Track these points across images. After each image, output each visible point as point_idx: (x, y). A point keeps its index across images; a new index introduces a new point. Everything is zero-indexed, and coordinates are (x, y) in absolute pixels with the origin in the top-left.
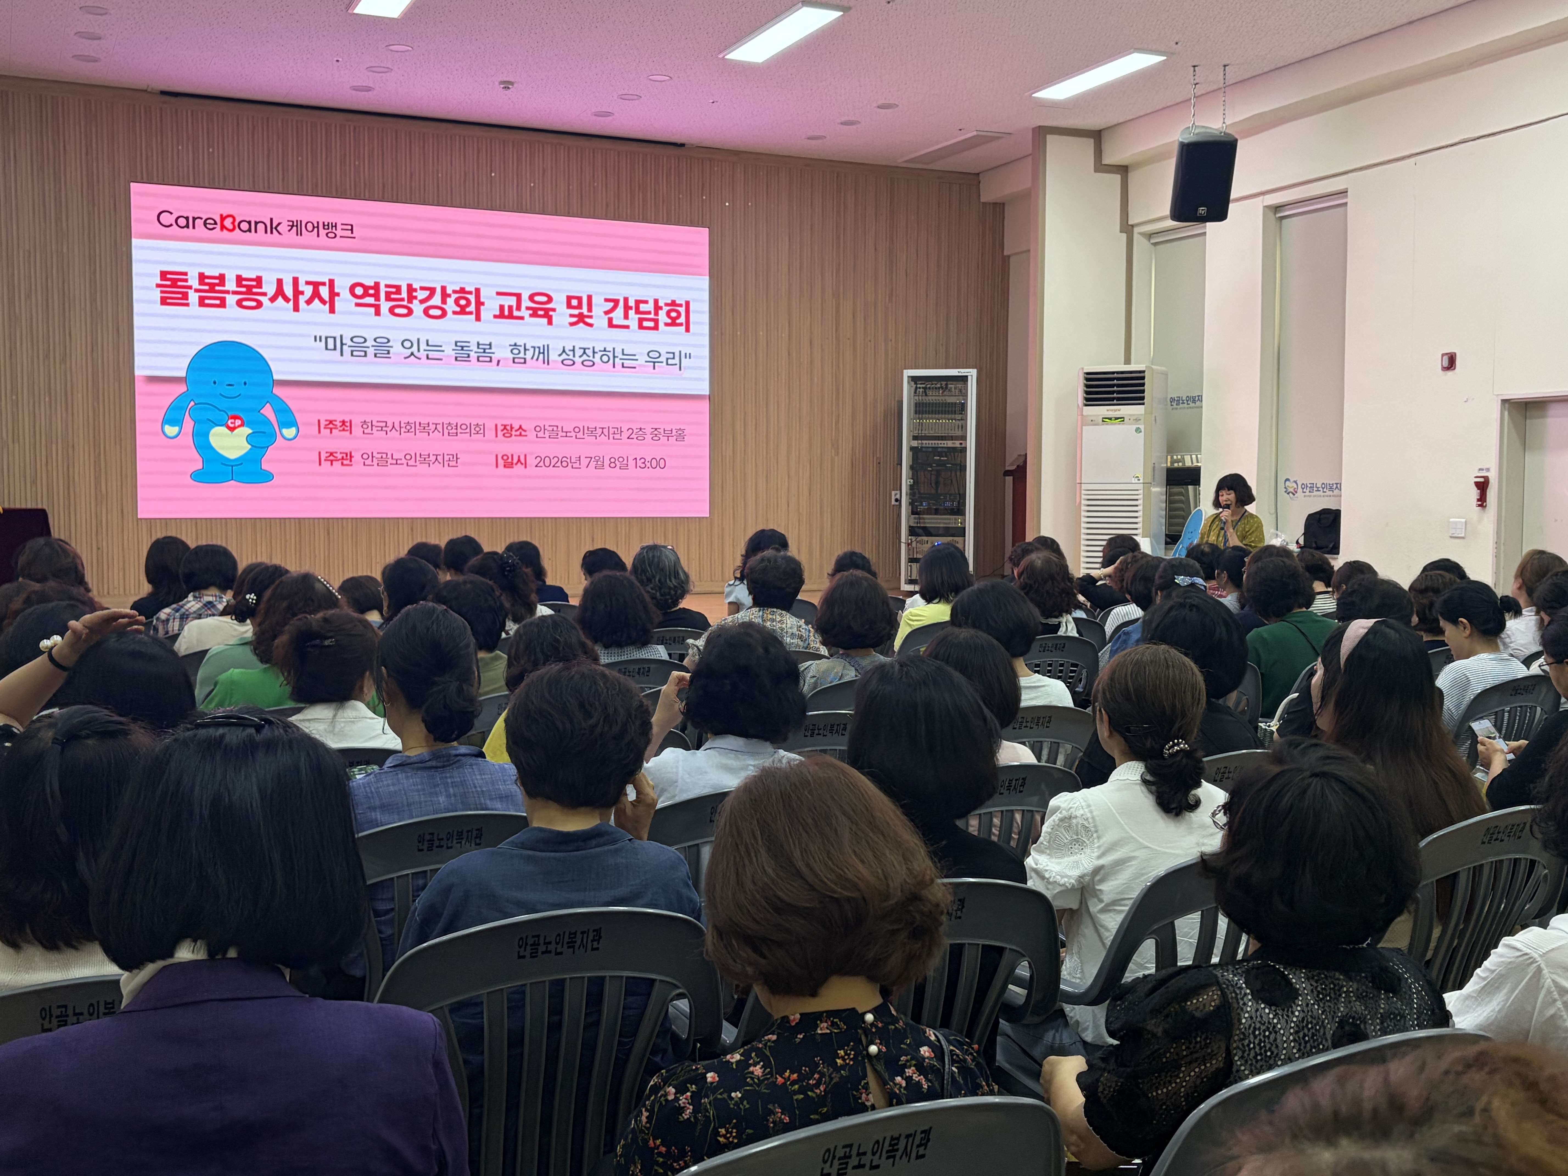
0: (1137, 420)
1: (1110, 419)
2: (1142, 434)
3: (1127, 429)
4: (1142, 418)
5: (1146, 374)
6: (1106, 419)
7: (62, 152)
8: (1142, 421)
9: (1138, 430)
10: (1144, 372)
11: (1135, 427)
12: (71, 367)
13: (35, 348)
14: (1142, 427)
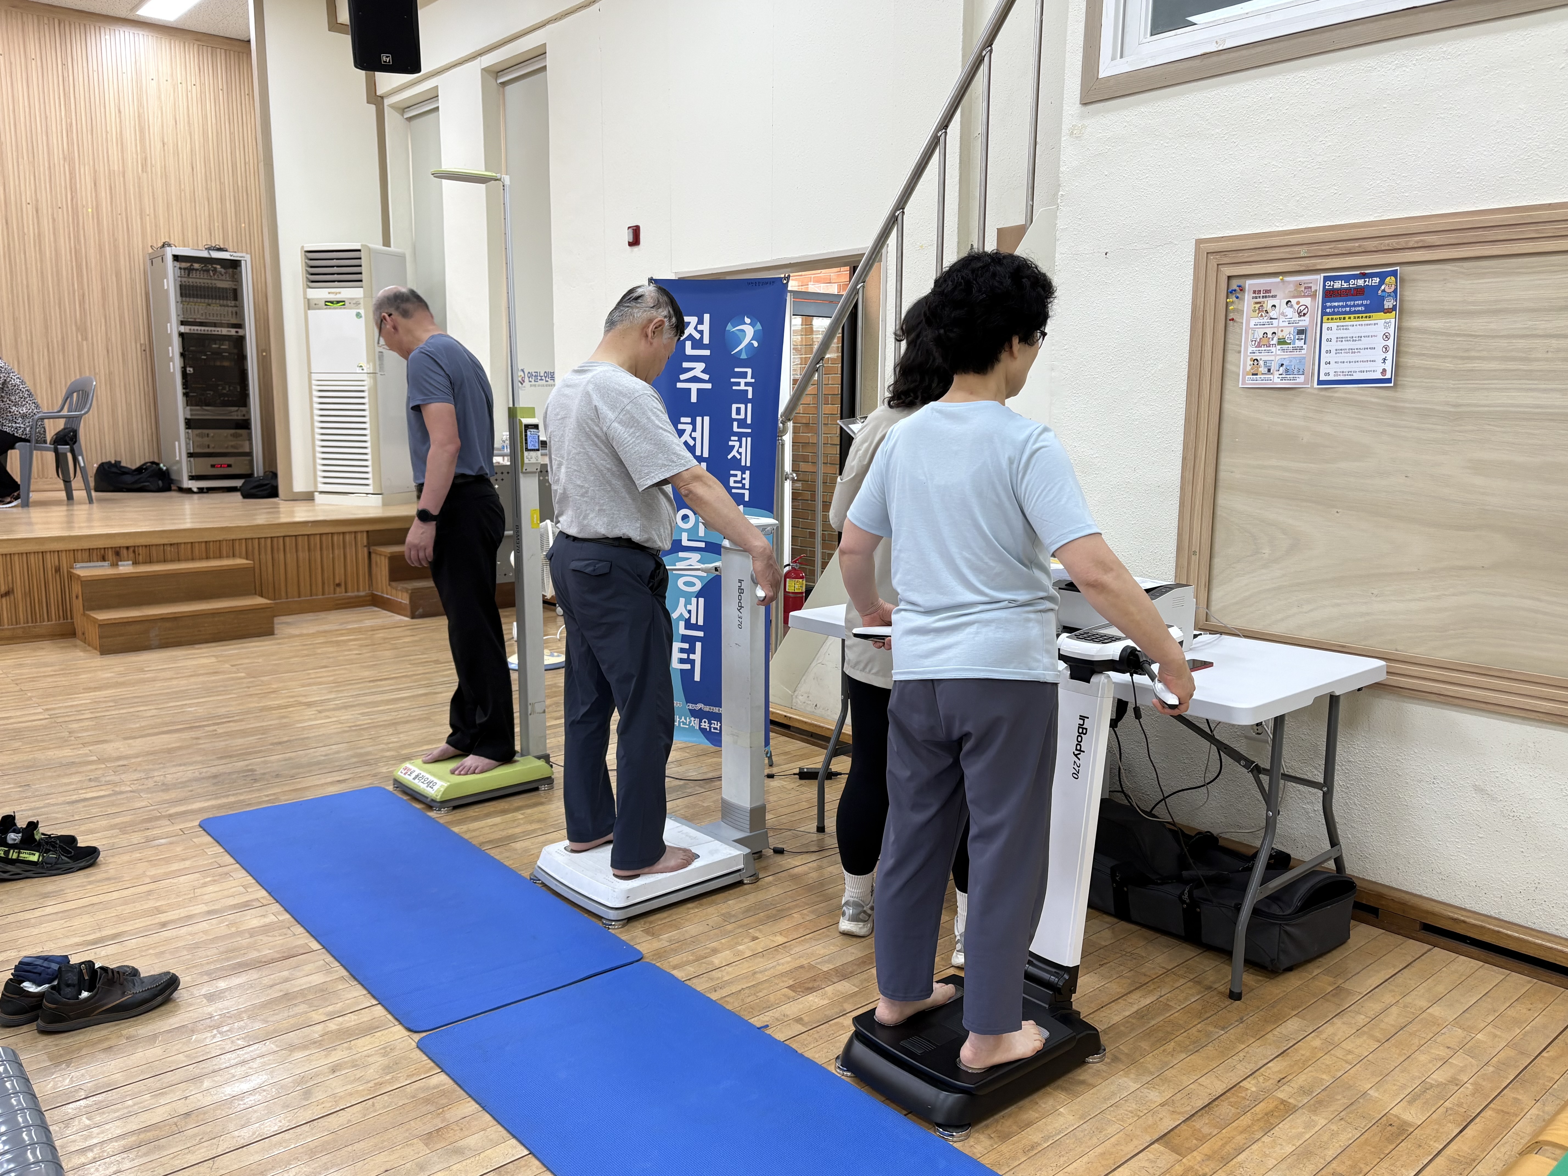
0: (357, 304)
1: (332, 302)
2: (363, 319)
3: (347, 314)
4: (362, 302)
5: (363, 254)
6: (329, 303)
8: (362, 305)
9: (358, 315)
10: (359, 250)
11: (354, 312)
14: (362, 312)
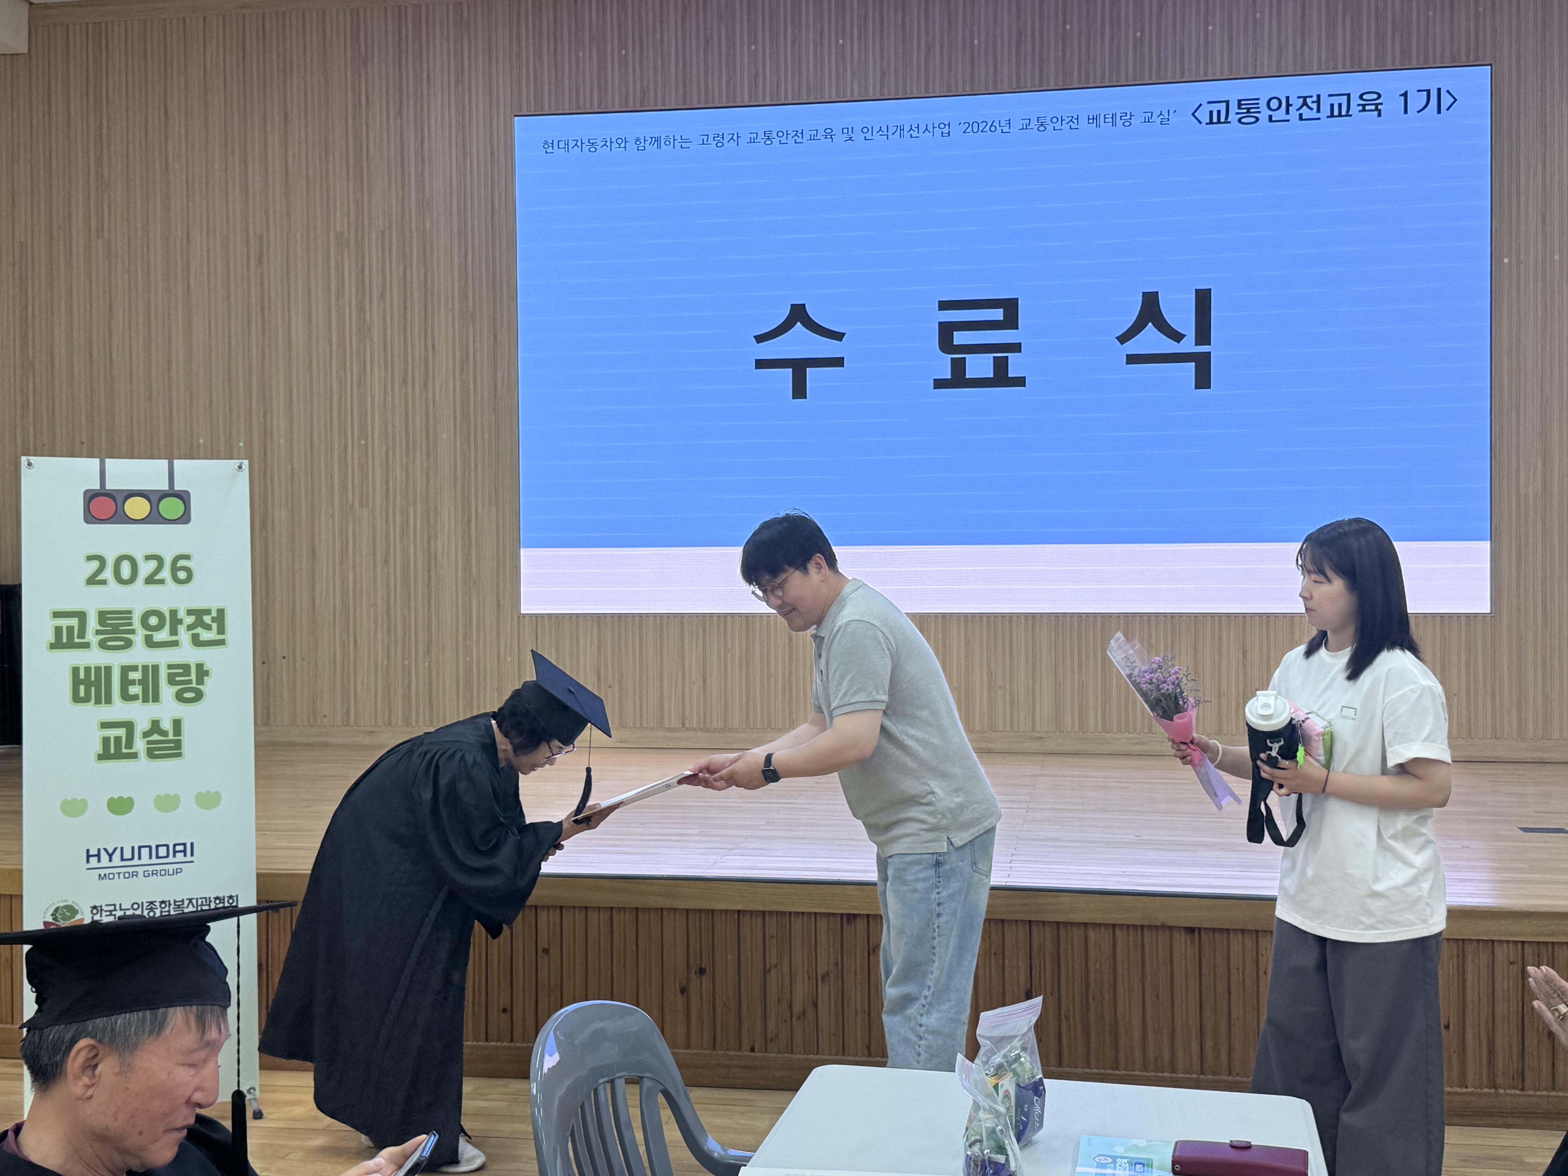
7: (425, 83)
12: (434, 396)
13: (389, 370)
